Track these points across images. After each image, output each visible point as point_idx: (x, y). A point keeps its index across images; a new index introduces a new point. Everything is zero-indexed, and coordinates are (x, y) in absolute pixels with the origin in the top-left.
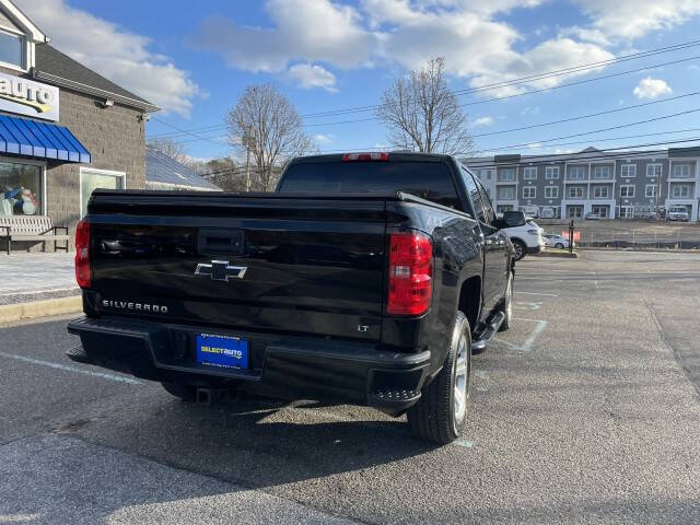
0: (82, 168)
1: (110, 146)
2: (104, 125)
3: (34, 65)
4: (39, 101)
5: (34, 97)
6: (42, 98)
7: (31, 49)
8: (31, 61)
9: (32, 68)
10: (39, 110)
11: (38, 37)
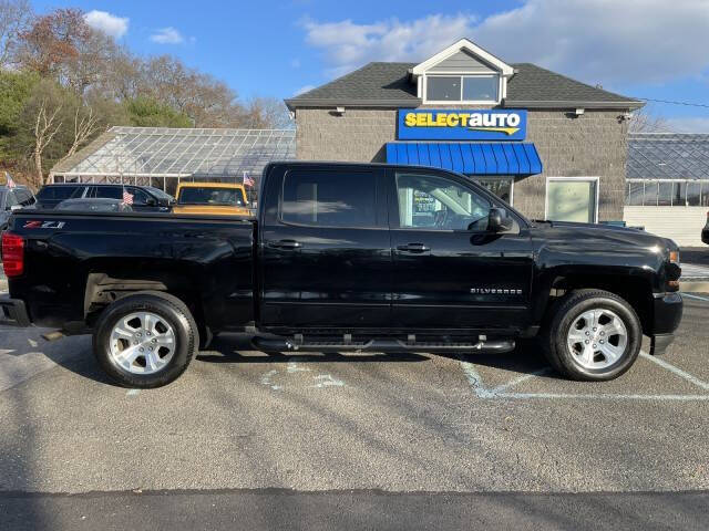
0: (548, 178)
1: (582, 152)
2: (576, 133)
3: (505, 96)
4: (507, 125)
5: (502, 123)
6: (510, 123)
7: (503, 83)
8: (503, 93)
9: (503, 100)
10: (507, 134)
11: (508, 71)
